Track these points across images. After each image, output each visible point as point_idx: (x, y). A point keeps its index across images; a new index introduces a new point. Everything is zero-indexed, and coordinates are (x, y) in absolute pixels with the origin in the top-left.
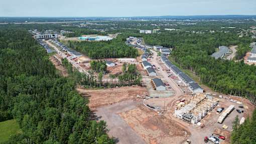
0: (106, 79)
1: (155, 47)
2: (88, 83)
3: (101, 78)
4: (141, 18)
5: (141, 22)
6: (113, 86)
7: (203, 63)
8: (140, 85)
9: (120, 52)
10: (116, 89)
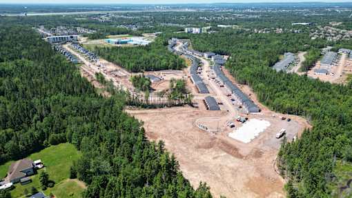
0: (153, 99)
1: (206, 55)
2: (133, 104)
3: (147, 97)
4: (184, 6)
5: (186, 14)
6: (162, 106)
7: (262, 77)
8: (191, 105)
9: (164, 62)
10: (165, 110)
